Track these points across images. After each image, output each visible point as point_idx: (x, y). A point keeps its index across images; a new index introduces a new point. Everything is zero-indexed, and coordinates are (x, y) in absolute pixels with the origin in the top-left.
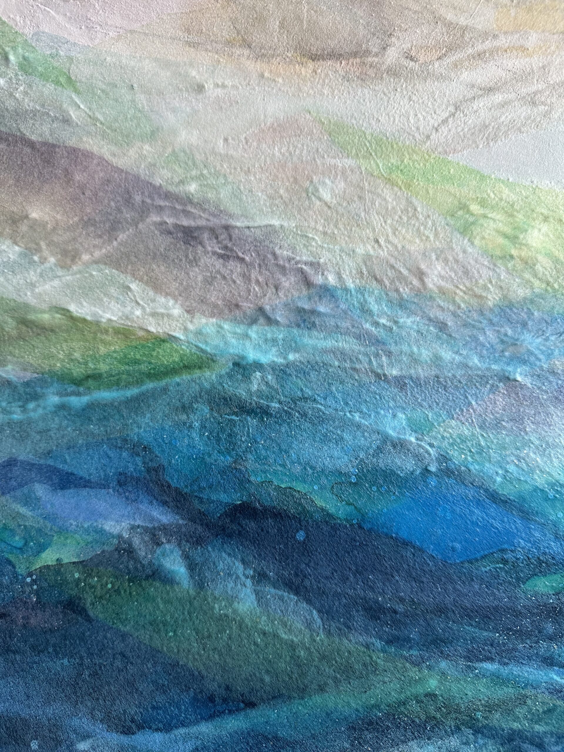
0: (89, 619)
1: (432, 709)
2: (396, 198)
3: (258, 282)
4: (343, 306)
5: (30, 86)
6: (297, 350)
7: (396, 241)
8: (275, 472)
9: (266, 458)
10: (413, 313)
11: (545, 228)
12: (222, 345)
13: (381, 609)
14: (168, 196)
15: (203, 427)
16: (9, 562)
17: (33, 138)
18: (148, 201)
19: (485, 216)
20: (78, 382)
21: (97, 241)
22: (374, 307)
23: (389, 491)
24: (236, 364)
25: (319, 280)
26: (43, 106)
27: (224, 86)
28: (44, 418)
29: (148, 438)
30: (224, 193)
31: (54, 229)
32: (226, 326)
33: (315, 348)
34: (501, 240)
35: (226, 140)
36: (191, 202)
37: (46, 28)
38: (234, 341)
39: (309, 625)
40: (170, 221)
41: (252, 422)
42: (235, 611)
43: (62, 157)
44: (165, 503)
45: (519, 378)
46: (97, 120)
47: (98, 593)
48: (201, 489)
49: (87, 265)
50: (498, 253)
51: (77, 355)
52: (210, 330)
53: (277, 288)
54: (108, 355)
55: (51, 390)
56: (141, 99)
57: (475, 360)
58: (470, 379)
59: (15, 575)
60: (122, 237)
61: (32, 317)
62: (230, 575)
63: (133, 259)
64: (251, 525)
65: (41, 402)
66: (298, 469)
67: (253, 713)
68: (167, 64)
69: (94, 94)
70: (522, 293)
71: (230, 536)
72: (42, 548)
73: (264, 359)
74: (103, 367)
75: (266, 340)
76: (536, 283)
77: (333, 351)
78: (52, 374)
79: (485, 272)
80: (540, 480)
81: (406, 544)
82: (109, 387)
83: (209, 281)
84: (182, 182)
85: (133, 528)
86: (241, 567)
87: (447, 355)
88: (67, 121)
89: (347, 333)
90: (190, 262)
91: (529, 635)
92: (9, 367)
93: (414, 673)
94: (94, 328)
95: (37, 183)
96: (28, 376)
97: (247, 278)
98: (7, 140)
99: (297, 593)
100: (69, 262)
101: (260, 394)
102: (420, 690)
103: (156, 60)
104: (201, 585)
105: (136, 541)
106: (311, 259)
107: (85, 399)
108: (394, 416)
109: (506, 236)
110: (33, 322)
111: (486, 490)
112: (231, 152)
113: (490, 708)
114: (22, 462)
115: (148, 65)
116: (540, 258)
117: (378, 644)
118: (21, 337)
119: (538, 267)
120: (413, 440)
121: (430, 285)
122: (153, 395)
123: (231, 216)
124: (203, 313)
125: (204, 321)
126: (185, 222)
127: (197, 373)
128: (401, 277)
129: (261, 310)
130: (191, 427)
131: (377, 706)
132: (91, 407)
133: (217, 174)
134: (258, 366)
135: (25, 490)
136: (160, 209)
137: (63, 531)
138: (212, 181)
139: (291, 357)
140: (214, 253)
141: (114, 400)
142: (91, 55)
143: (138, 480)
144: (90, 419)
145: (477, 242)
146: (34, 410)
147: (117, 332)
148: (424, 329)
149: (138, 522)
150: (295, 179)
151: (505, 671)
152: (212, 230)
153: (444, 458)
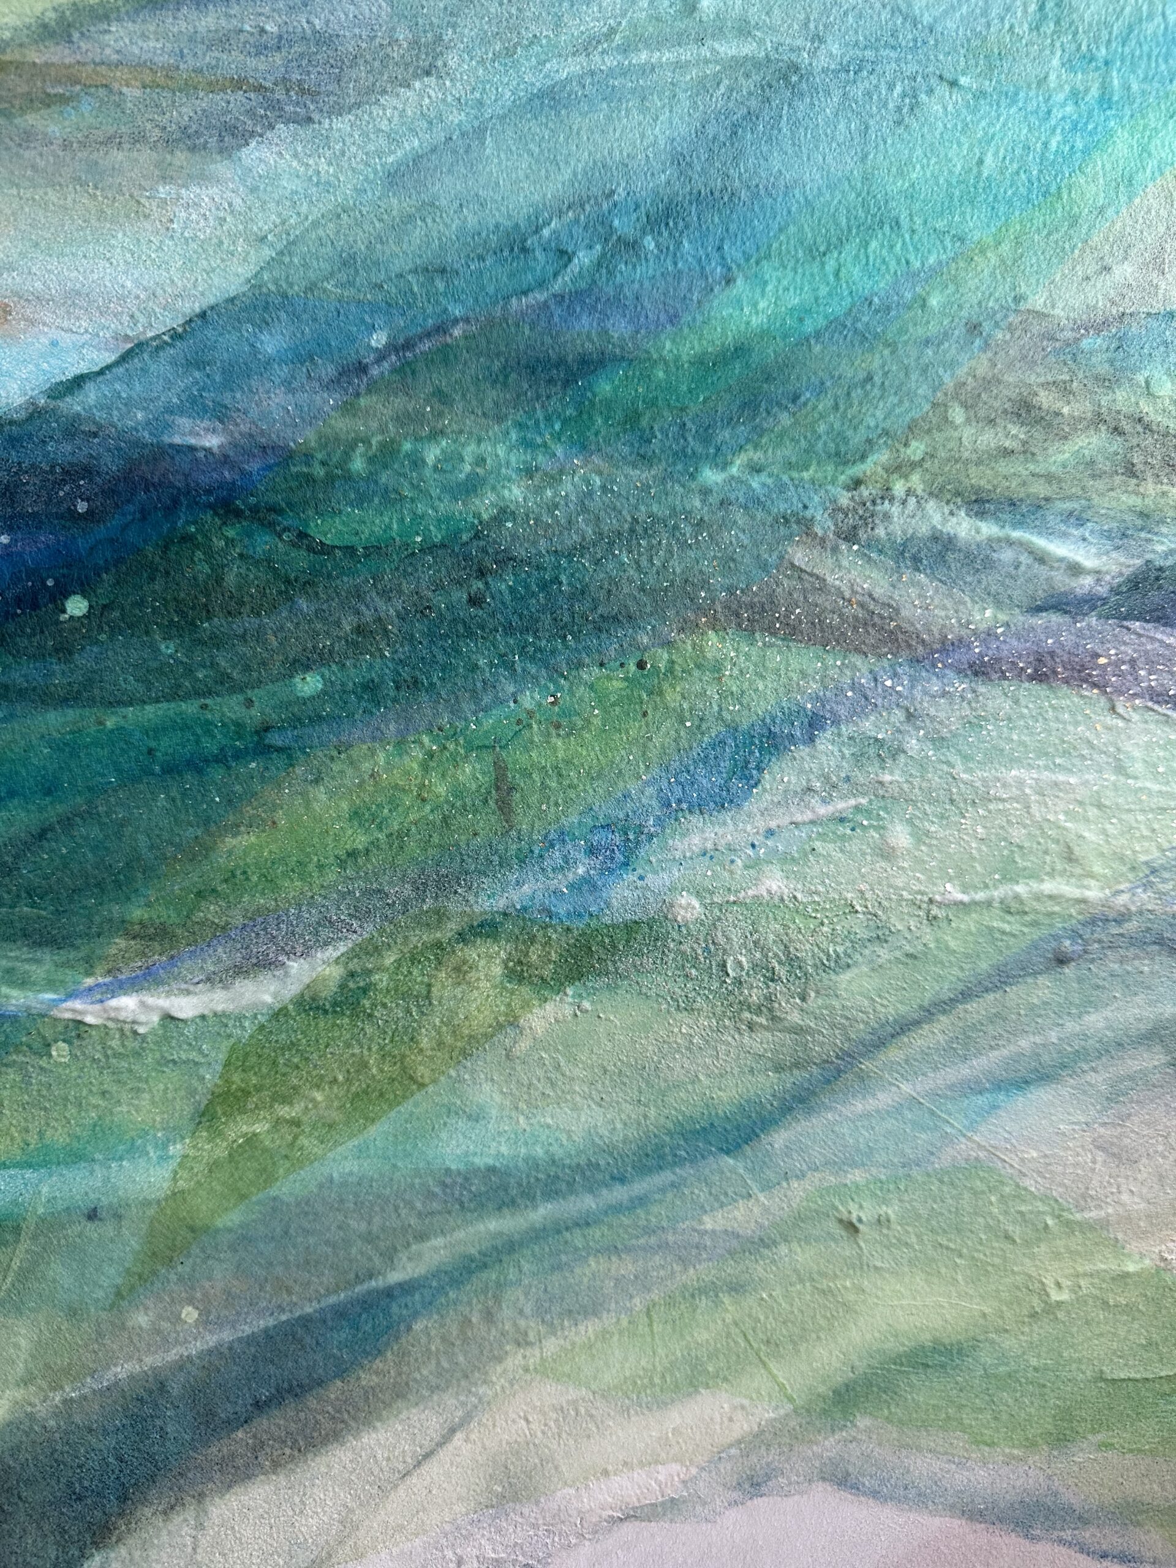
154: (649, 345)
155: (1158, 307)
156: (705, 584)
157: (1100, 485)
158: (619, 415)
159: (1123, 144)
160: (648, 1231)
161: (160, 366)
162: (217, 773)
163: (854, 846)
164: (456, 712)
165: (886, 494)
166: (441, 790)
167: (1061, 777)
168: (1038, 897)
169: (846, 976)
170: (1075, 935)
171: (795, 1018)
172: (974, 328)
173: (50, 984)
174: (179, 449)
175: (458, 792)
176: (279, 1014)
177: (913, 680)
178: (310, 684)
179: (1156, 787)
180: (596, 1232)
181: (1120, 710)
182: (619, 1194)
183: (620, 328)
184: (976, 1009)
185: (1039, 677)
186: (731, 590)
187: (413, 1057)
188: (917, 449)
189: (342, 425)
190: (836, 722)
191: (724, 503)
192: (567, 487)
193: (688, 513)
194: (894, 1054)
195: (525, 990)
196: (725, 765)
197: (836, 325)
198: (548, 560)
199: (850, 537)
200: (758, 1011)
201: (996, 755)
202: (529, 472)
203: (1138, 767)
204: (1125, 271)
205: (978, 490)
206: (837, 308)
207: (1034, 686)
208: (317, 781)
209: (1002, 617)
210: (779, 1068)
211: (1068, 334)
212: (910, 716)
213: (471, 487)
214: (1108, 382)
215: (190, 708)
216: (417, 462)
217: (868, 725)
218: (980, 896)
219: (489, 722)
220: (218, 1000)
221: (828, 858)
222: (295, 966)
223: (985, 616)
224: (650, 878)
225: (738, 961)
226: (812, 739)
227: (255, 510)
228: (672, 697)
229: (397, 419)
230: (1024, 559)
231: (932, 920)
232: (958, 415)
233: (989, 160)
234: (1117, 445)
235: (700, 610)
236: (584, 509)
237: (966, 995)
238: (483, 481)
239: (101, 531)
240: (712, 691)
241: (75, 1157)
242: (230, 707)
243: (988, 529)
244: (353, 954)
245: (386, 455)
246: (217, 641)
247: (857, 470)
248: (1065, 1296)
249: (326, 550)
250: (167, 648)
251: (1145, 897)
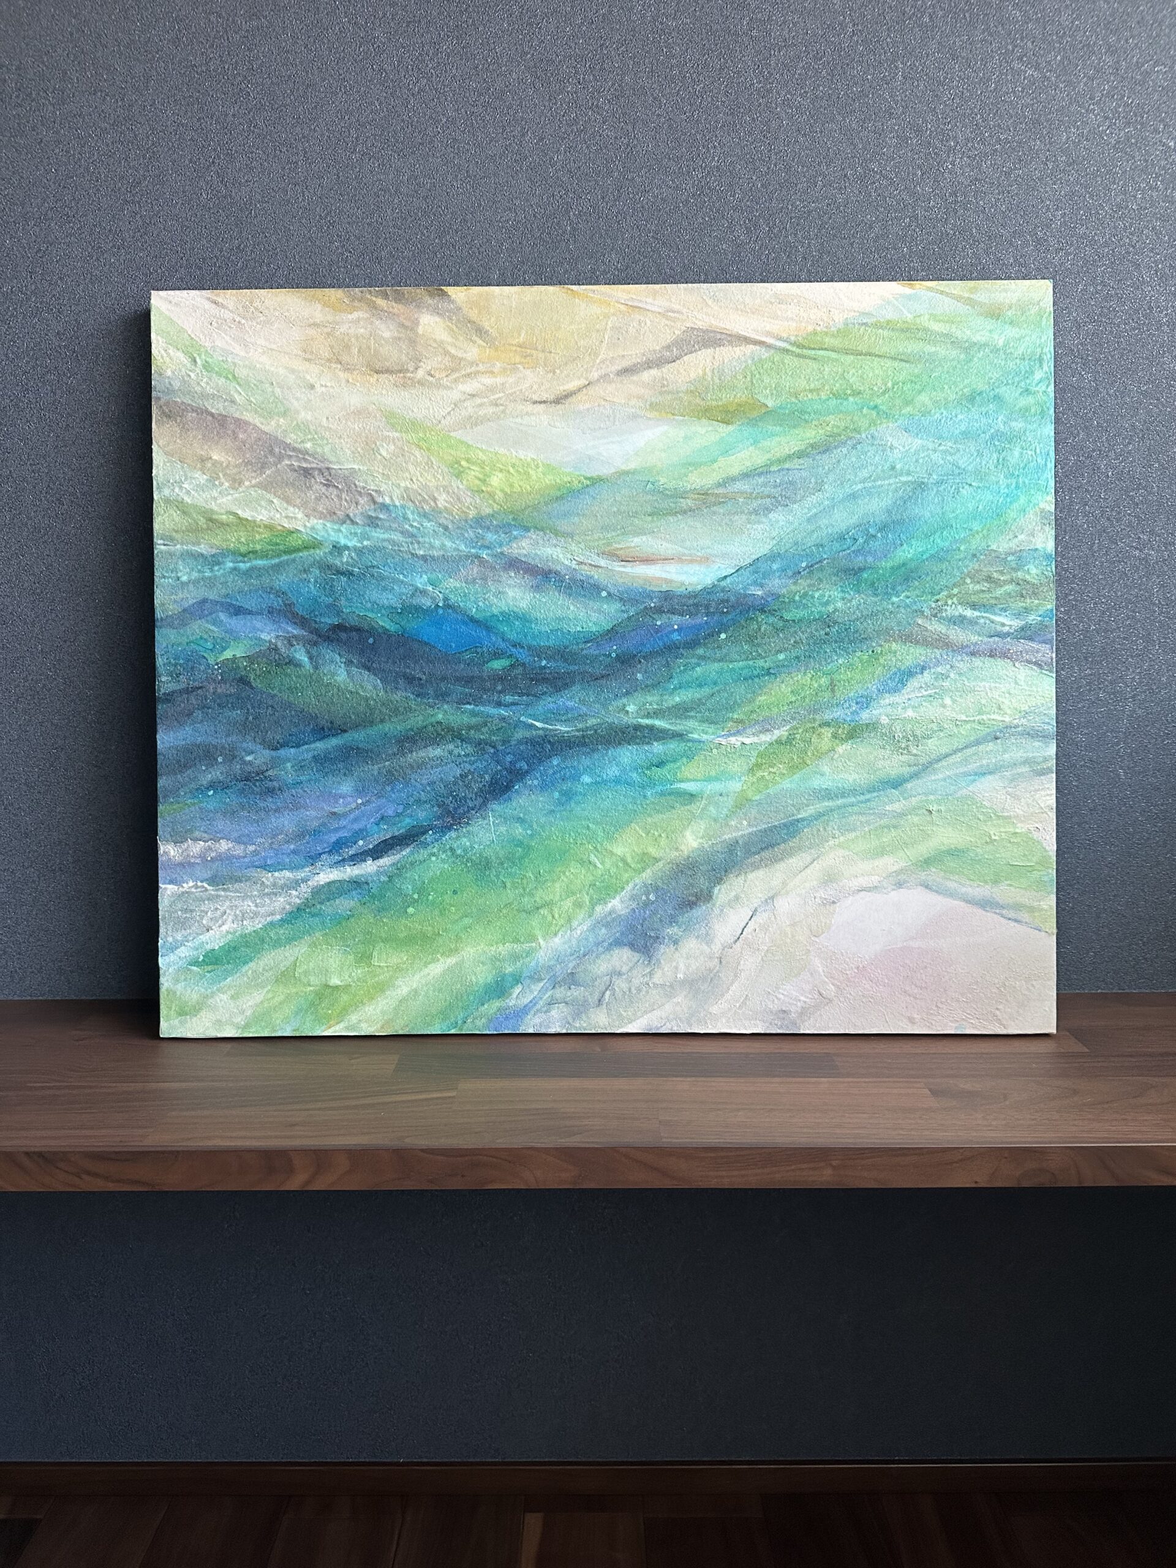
0: (252, 688)
1: (439, 729)
2: (422, 456)
3: (346, 500)
4: (393, 515)
5: (210, 379)
6: (368, 539)
7: (422, 480)
8: (357, 607)
9: (352, 599)
10: (430, 521)
11: (500, 475)
12: (326, 535)
13: (414, 678)
14: (294, 449)
15: (316, 581)
16: (205, 657)
17: (213, 411)
18: (283, 452)
19: (469, 468)
20: (244, 556)
21: (253, 474)
22: (411, 517)
23: (418, 617)
24: (334, 546)
25: (380, 500)
26: (218, 392)
27: (326, 386)
28: (224, 575)
29: (285, 588)
30: (327, 449)
31: (227, 466)
32: (328, 525)
33: (378, 538)
34: (477, 482)
35: (327, 418)
36: (308, 454)
37: (218, 343)
38: (332, 533)
39: (375, 687)
40: (296, 464)
41: (344, 579)
42: (335, 681)
43: (231, 423)
44: (295, 623)
45: (485, 556)
46: (252, 402)
47: (258, 673)
48: (316, 616)
49: (248, 488)
50: (476, 489)
51: (243, 540)
52: (320, 527)
53: (357, 504)
54: (261, 540)
55: (228, 559)
56: (278, 391)
57: (463, 547)
58: (460, 557)
59: (208, 665)
60: (268, 472)
61: (215, 517)
62: (332, 662)
63: (275, 485)
64: (343, 636)
65: (222, 566)
66: (369, 605)
67: (346, 735)
68: (293, 371)
69: (250, 386)
70: (488, 511)
71: (332, 641)
72: (224, 649)
73: (350, 544)
74: (258, 547)
75: (351, 533)
76: (496, 505)
77: (388, 540)
78: (229, 551)
79: (468, 500)
80: (495, 611)
81: (426, 644)
82: (262, 558)
83: (318, 499)
84: (302, 442)
85: (277, 637)
86: (338, 657)
87: (448, 544)
88: (233, 402)
89: (396, 530)
90: (307, 488)
91: (489, 690)
92: (202, 546)
93: (430, 711)
94: (252, 524)
95: (216, 438)
96: (214, 551)
97: (340, 498)
98: (196, 411)
99: (369, 671)
100: (237, 485)
101: (348, 563)
102: (433, 720)
103: (287, 368)
104: (316, 668)
105: (279, 644)
106: (376, 488)
107: (248, 565)
108: (421, 576)
109: (480, 479)
110: (216, 520)
111: (468, 616)
112: (330, 426)
113: (470, 728)
114: (211, 600)
115: (281, 371)
116: (498, 492)
117: (412, 696)
118: (208, 529)
119: (496, 497)
120: (430, 589)
121: (440, 506)
122: (287, 563)
123: (331, 462)
124: (315, 517)
125: (315, 521)
126: (305, 465)
127: (312, 551)
128: (424, 500)
129: (348, 516)
130: (309, 581)
131: (412, 730)
132: (252, 569)
133: (322, 438)
134: (347, 548)
135: (214, 616)
136: (290, 457)
137: (237, 639)
138: (320, 442)
139: (365, 543)
140: (321, 483)
141: (265, 565)
142: (247, 362)
143: (280, 610)
144: (251, 576)
145: (464, 482)
146: (218, 571)
147: (266, 526)
148: (436, 529)
149: (281, 634)
150: (367, 443)
151: (477, 709)
152: (320, 470)
153: (446, 599)
154: (878, 564)
155: (1032, 547)
156: (892, 629)
157: (1012, 600)
158: (869, 583)
159: (1023, 500)
160: (870, 809)
161: (746, 573)
162: (756, 680)
163: (934, 704)
164: (820, 664)
165: (946, 604)
166: (816, 685)
167: (997, 685)
168: (989, 720)
169: (930, 741)
170: (1001, 731)
171: (915, 751)
172: (974, 556)
173: (713, 734)
174: (750, 595)
175: (820, 686)
176: (771, 744)
177: (953, 657)
178: (781, 657)
179: (1027, 688)
180: (855, 808)
181: (1016, 665)
182: (862, 798)
183: (870, 559)
184: (969, 751)
185: (991, 656)
186: (900, 631)
187: (806, 758)
188: (955, 591)
189: (793, 588)
190: (930, 668)
191: (898, 607)
192: (854, 602)
193: (888, 610)
194: (944, 763)
195: (837, 741)
196: (897, 680)
197: (932, 556)
198: (847, 623)
199: (935, 616)
200: (904, 749)
201: (976, 678)
202: (843, 599)
203: (1022, 683)
204: (1021, 537)
205: (974, 602)
206: (932, 552)
207: (990, 659)
208: (783, 682)
209: (980, 639)
210: (909, 766)
211: (1003, 556)
212: (952, 667)
213: (827, 603)
214: (1016, 570)
215: (751, 663)
216: (813, 597)
217: (939, 669)
218: (972, 719)
219: (829, 667)
220: (755, 739)
221: (926, 707)
222: (776, 732)
223: (975, 638)
224: (874, 712)
225: (899, 735)
226: (922, 673)
227: (769, 611)
228: (882, 661)
229: (808, 586)
230: (988, 622)
231: (957, 725)
232: (968, 581)
233: (980, 507)
234: (1018, 588)
235: (891, 636)
236: (858, 609)
237: (966, 747)
238: (830, 602)
239: (730, 617)
240: (894, 659)
241: (717, 779)
242: (761, 663)
243: (977, 613)
244: (790, 729)
245: (805, 595)
246: (758, 645)
247: (937, 597)
248: (997, 838)
249: (787, 621)
250: (746, 647)
251: (1024, 721)
